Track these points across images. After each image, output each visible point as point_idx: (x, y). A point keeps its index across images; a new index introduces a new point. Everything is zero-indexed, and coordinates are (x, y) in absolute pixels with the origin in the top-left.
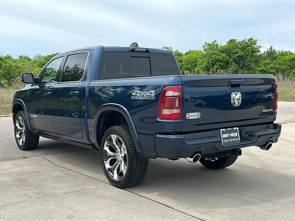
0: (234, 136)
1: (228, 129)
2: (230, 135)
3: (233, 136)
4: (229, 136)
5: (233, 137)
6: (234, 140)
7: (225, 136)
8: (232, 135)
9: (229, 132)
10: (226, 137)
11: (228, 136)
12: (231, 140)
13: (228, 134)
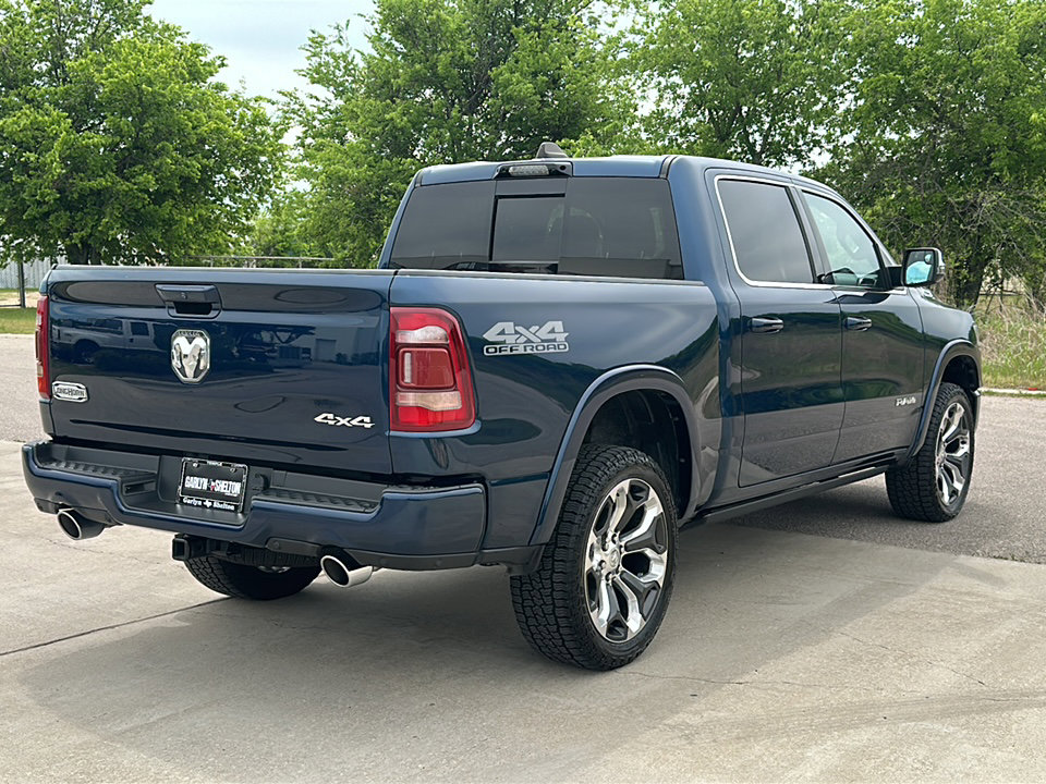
0: (228, 493)
1: (210, 463)
2: (213, 484)
3: (222, 491)
4: (208, 488)
5: (222, 497)
6: (221, 506)
7: (193, 483)
8: (221, 486)
9: (214, 475)
10: (197, 487)
11: (205, 487)
12: (208, 504)
13: (206, 480)
